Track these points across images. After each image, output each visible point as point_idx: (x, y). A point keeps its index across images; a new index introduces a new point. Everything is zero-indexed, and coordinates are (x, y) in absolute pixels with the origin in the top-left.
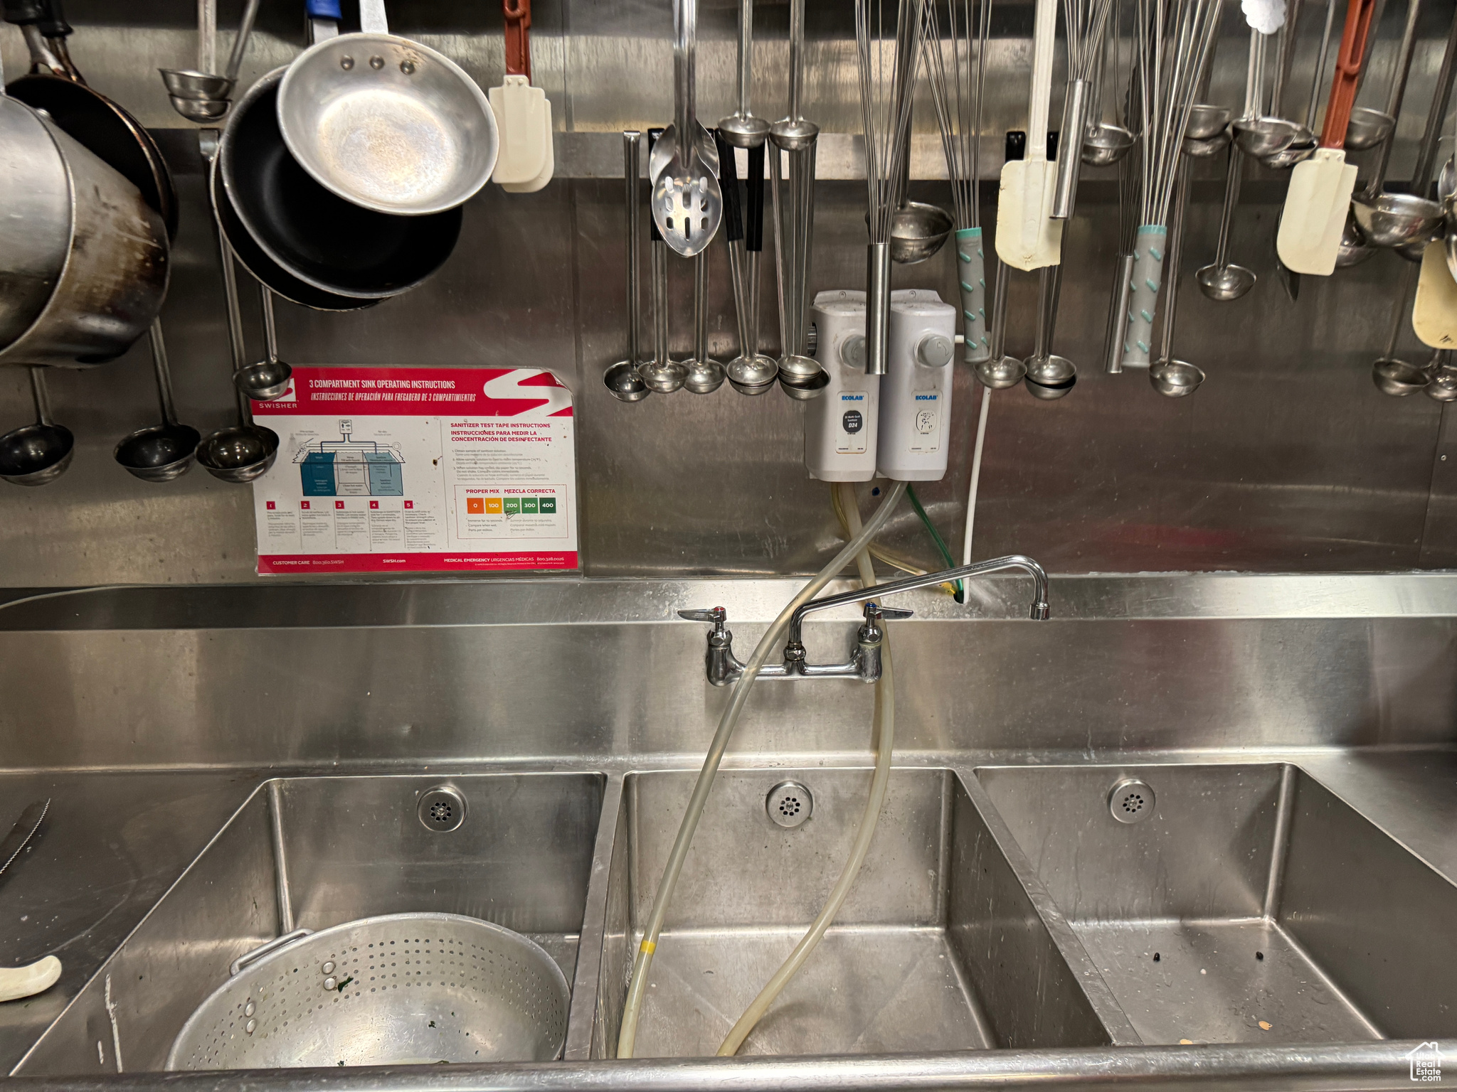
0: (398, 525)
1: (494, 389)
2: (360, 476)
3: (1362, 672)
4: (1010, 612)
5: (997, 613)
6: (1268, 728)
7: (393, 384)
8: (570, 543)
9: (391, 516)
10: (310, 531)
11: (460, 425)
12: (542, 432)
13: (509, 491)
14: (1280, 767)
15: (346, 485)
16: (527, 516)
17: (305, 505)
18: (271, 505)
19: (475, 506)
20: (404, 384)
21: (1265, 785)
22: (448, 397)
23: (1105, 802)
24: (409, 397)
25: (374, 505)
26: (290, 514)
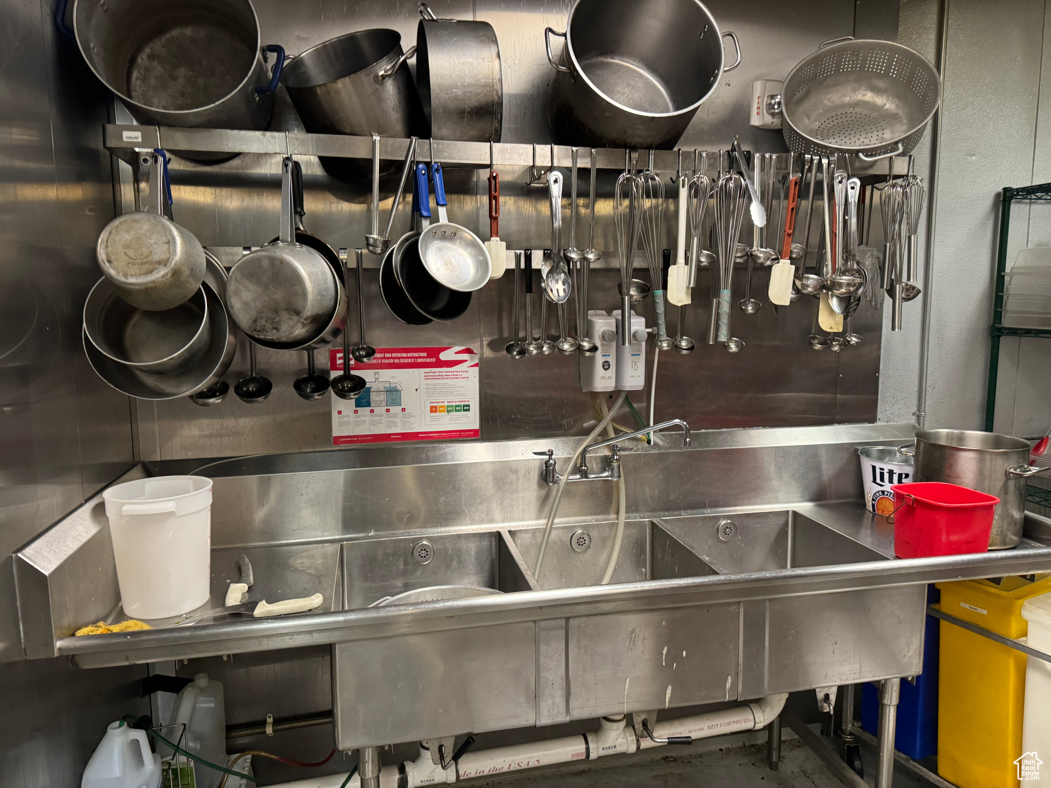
0: (398, 420)
1: (444, 356)
2: (382, 397)
3: (818, 468)
4: (671, 448)
5: (665, 449)
6: (781, 495)
7: (399, 355)
8: (476, 426)
9: (395, 415)
10: (357, 424)
11: (428, 373)
12: (465, 375)
13: (449, 402)
14: (787, 512)
15: (375, 401)
16: (457, 413)
17: (356, 412)
18: (340, 412)
19: (434, 409)
20: (404, 355)
21: (781, 521)
22: (424, 360)
23: (716, 531)
24: (406, 361)
25: (388, 410)
26: (348, 416)
